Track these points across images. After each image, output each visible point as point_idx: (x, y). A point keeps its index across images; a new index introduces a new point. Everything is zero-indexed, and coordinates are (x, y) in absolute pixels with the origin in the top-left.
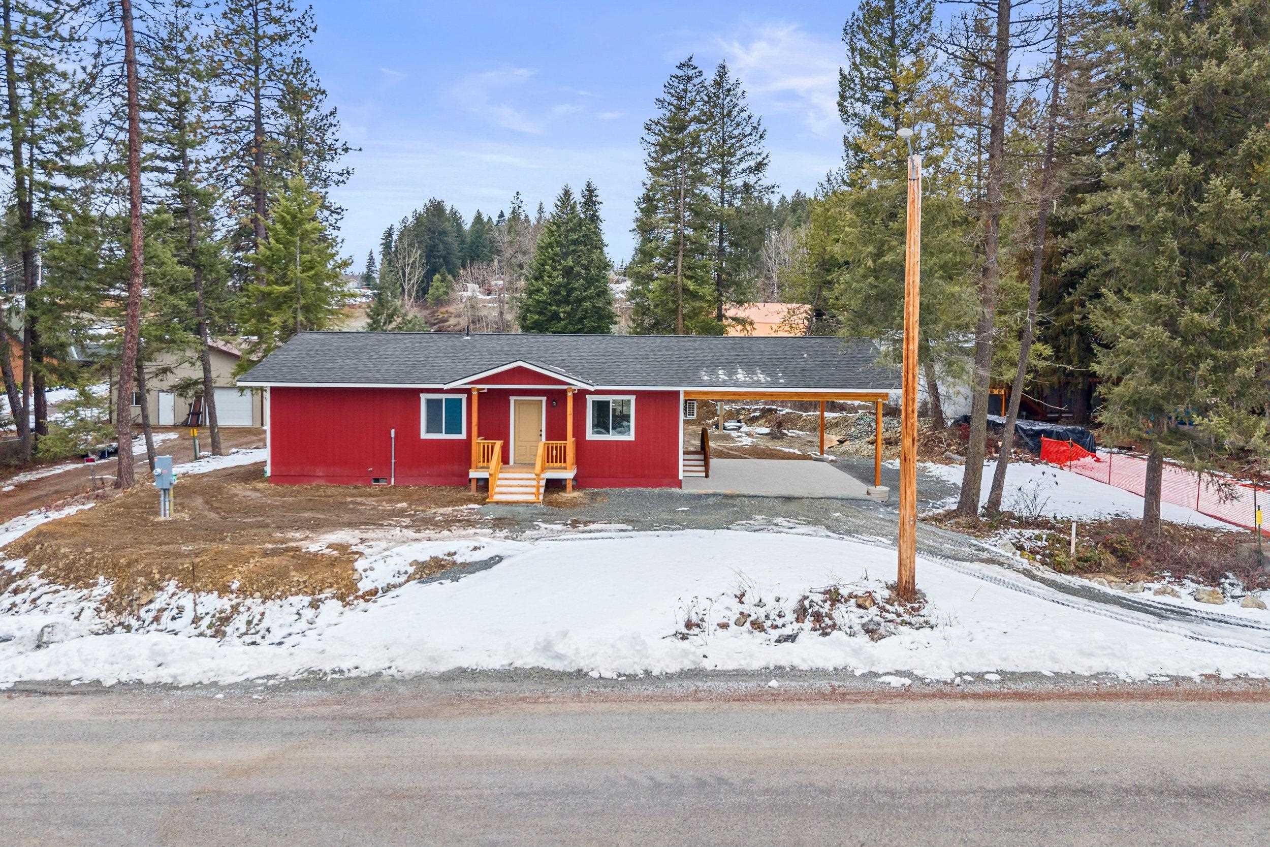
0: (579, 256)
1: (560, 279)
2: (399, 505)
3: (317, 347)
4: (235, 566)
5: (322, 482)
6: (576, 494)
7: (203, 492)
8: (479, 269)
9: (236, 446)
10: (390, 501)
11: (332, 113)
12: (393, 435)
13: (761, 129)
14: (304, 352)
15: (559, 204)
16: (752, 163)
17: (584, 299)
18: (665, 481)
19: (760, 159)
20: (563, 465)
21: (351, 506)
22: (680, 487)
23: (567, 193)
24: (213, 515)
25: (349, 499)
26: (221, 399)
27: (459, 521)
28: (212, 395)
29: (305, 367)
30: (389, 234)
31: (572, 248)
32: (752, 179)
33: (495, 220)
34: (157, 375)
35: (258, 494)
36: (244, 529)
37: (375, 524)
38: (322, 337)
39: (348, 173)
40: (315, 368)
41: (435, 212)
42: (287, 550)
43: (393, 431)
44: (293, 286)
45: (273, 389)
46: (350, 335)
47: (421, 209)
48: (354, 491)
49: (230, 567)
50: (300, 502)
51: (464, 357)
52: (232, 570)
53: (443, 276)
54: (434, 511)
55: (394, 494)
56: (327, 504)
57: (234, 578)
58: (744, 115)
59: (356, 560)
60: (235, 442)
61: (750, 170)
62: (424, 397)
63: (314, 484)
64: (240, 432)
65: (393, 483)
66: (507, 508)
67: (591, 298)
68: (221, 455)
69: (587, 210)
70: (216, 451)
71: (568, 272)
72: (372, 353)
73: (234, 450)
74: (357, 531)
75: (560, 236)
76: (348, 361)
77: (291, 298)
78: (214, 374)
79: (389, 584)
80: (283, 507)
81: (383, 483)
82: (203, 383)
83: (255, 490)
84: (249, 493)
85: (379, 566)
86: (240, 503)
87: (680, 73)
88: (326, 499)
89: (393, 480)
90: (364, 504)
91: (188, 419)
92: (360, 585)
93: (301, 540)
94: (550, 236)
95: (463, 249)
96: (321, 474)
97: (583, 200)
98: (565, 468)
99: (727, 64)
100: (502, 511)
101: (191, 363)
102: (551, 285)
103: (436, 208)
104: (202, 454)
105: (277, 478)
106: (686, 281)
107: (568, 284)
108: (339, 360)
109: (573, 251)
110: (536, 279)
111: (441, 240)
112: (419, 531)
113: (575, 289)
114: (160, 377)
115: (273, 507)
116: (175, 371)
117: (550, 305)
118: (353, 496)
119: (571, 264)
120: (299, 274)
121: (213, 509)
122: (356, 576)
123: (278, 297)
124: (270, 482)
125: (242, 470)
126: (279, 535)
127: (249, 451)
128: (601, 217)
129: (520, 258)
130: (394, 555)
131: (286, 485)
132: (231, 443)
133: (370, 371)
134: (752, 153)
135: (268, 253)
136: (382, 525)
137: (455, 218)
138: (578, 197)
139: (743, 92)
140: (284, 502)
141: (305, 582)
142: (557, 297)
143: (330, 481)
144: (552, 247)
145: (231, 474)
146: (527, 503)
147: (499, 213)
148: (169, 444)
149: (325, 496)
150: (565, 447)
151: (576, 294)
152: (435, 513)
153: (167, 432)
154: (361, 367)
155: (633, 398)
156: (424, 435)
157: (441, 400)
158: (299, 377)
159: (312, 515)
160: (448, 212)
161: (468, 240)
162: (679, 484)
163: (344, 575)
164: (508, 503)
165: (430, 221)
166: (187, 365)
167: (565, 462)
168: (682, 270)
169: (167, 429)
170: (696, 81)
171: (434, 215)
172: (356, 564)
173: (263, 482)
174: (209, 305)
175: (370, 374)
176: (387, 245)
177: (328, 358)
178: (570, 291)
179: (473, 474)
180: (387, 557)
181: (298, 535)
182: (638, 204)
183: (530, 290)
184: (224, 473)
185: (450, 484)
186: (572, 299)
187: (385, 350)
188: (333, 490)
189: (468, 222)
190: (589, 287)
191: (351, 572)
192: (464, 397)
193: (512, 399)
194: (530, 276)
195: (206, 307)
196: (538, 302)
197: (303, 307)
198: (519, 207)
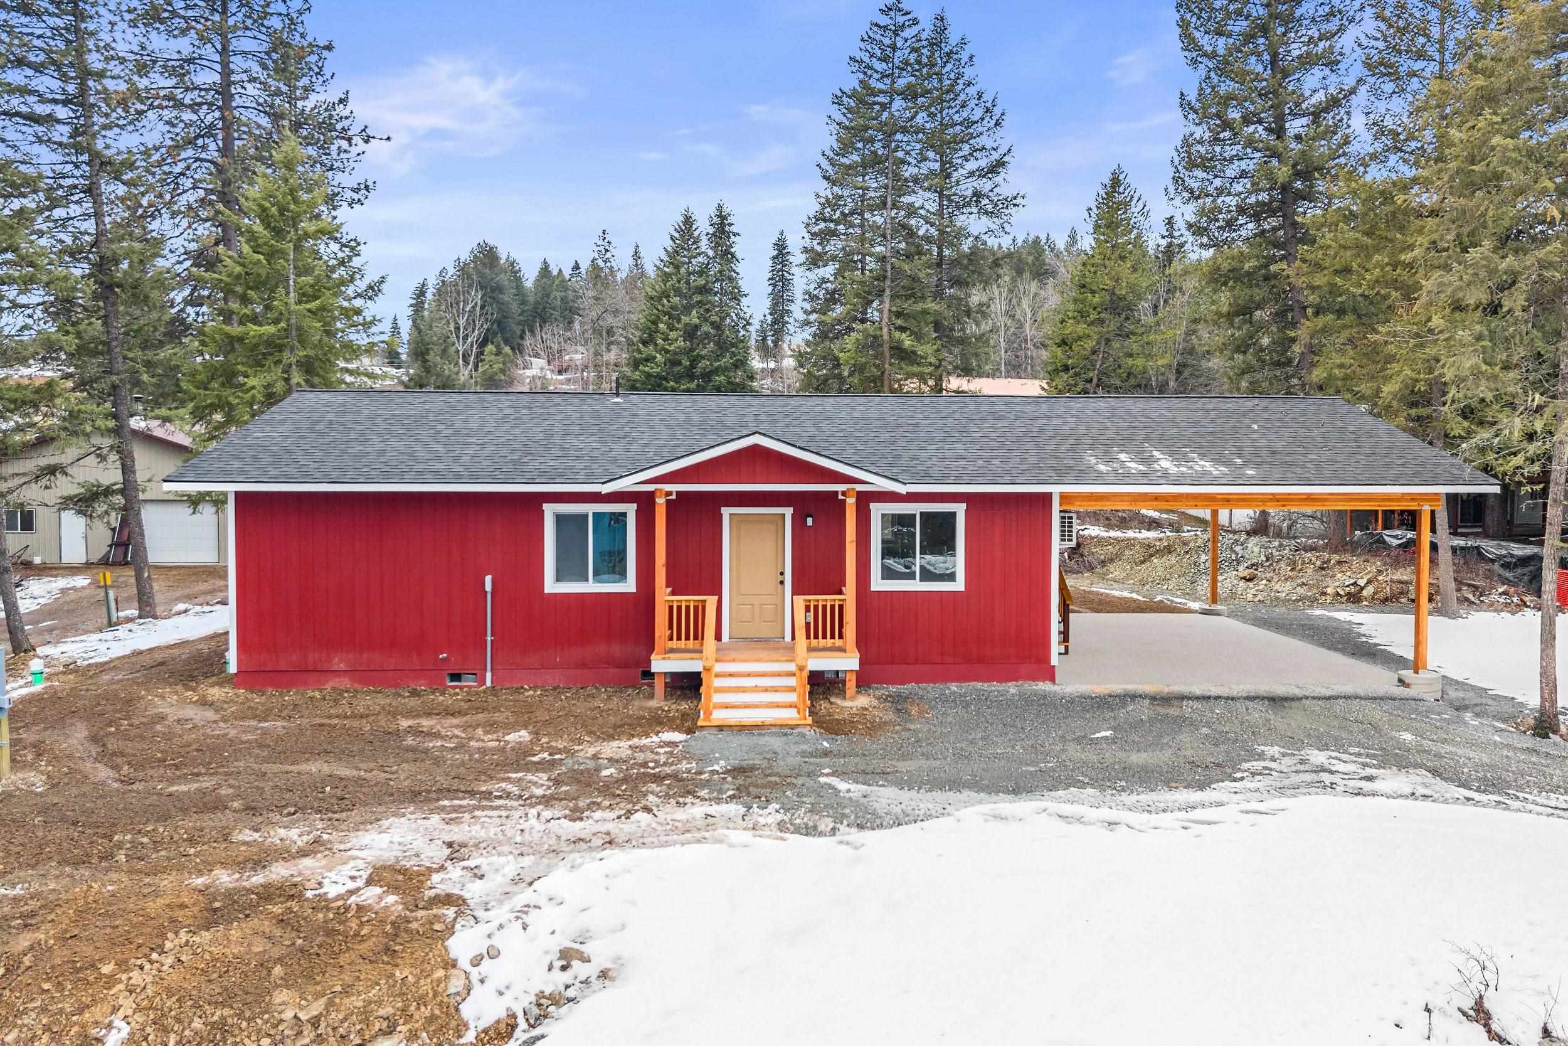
0: (708, 311)
1: (680, 343)
2: (512, 737)
3: (330, 417)
4: (123, 965)
5: (345, 683)
6: (863, 701)
7: (91, 715)
8: (551, 335)
9: (188, 598)
10: (491, 727)
11: (341, 101)
12: (488, 587)
13: (997, 111)
14: (306, 425)
15: (677, 235)
16: (983, 163)
17: (716, 372)
18: (1024, 668)
19: (996, 156)
20: (838, 642)
21: (410, 741)
22: (1052, 679)
23: (688, 220)
24: (103, 773)
25: (405, 723)
26: (152, 519)
27: (658, 779)
28: (138, 513)
29: (307, 453)
30: (421, 292)
31: (697, 298)
32: (985, 185)
33: (567, 273)
34: (37, 478)
35: (210, 715)
36: (164, 818)
37: (472, 793)
38: (341, 398)
39: (367, 188)
40: (328, 454)
41: (486, 261)
42: (267, 894)
43: (488, 579)
44: (283, 325)
45: (239, 495)
46: (393, 396)
47: (465, 256)
48: (414, 702)
49: (106, 969)
50: (301, 730)
51: (621, 433)
52: (111, 981)
53: (498, 346)
54: (591, 751)
55: (496, 709)
56: (359, 735)
57: (115, 1010)
58: (972, 91)
59: (450, 930)
60: (187, 591)
61: (982, 173)
62: (550, 510)
63: (328, 687)
64: (195, 574)
65: (489, 683)
66: (745, 739)
67: (724, 370)
68: (155, 617)
69: (718, 245)
70: (147, 609)
71: (691, 333)
72: (440, 427)
73: (181, 606)
74: (435, 819)
75: (679, 282)
76: (393, 442)
77: (280, 348)
78: (140, 477)
79: (541, 995)
80: (261, 746)
81: (468, 682)
82: (122, 492)
83: (204, 703)
84: (190, 712)
85: (511, 941)
86: (168, 737)
87: (884, 20)
88: (356, 724)
89: (489, 675)
90: (437, 736)
91: (109, 552)
92: (467, 1010)
93: (303, 853)
94: (665, 282)
95: (523, 311)
96: (342, 667)
97: (711, 230)
98: (841, 650)
99: (946, 15)
100: (737, 750)
101: (99, 456)
102: (667, 352)
103: (487, 256)
104: (121, 614)
105: (248, 677)
106: (897, 334)
107: (692, 350)
108: (376, 440)
109: (699, 302)
110: (645, 343)
111: (494, 298)
112: (576, 815)
113: (703, 357)
114: (44, 482)
115: (237, 748)
116: (69, 470)
117: (666, 379)
118: (411, 714)
119: (696, 321)
120: (293, 307)
121: (107, 757)
122: (456, 984)
123: (256, 346)
124: (237, 686)
125: (186, 652)
126: (248, 835)
127: (207, 608)
128: (738, 255)
129: (610, 320)
130: (542, 902)
131: (269, 690)
132: (179, 593)
133: (439, 459)
134: (983, 148)
135: (238, 269)
136: (488, 795)
137: (513, 270)
138: (703, 226)
139: (971, 57)
140: (265, 732)
141: (315, 1022)
142: (676, 369)
143: (365, 682)
144: (667, 297)
145: (162, 664)
146: (783, 729)
147: (573, 264)
148: (72, 596)
149: (354, 716)
150: (841, 607)
151: (704, 363)
152: (595, 757)
153: (74, 574)
154: (421, 453)
155: (960, 509)
156: (551, 586)
157: (587, 516)
158: (294, 472)
159: (326, 769)
160: (502, 262)
161: (531, 299)
162: (1050, 674)
163: (425, 987)
164: (742, 728)
165: (478, 272)
166: (92, 460)
167: (841, 637)
168: (890, 319)
169: (73, 570)
170: (908, 33)
171: (484, 264)
172: (451, 943)
173: (221, 684)
174: (131, 355)
175: (440, 466)
176: (418, 307)
177: (353, 435)
178: (694, 362)
179: (660, 665)
180: (526, 908)
181: (295, 835)
182: (808, 225)
183: (635, 360)
184: (147, 660)
185: (605, 683)
186: (698, 371)
187: (465, 421)
188: (368, 700)
189: (530, 276)
190: (722, 355)
191: (440, 973)
192: (630, 509)
193: (726, 512)
194: (635, 340)
195: (125, 358)
196: (648, 375)
197: (299, 364)
198: (607, 251)
